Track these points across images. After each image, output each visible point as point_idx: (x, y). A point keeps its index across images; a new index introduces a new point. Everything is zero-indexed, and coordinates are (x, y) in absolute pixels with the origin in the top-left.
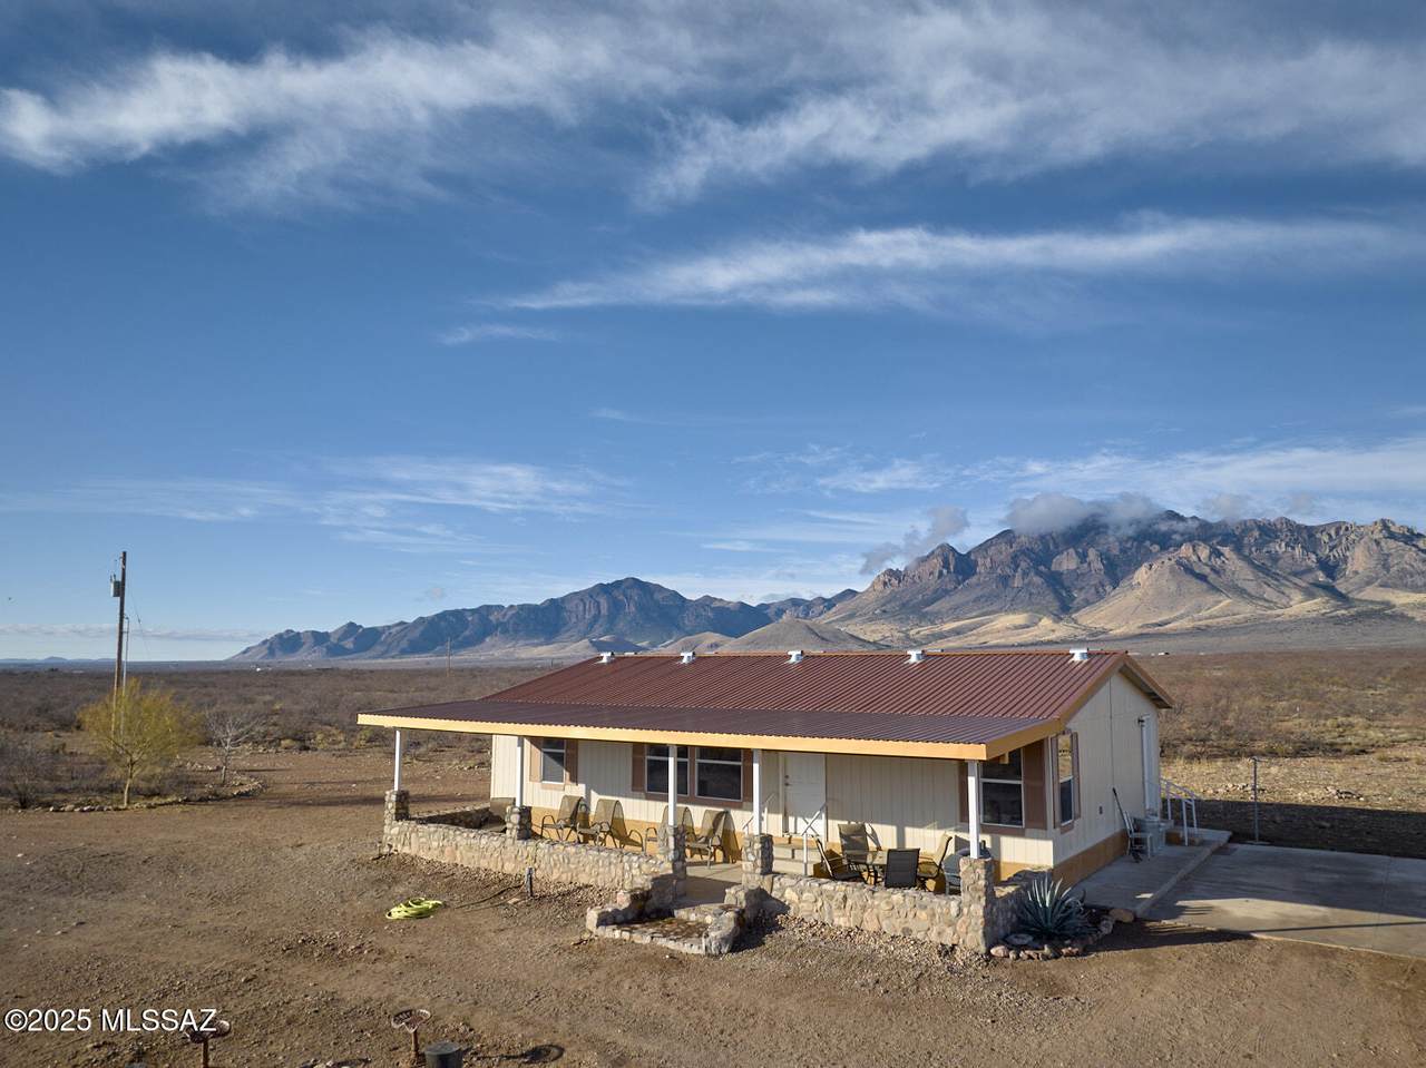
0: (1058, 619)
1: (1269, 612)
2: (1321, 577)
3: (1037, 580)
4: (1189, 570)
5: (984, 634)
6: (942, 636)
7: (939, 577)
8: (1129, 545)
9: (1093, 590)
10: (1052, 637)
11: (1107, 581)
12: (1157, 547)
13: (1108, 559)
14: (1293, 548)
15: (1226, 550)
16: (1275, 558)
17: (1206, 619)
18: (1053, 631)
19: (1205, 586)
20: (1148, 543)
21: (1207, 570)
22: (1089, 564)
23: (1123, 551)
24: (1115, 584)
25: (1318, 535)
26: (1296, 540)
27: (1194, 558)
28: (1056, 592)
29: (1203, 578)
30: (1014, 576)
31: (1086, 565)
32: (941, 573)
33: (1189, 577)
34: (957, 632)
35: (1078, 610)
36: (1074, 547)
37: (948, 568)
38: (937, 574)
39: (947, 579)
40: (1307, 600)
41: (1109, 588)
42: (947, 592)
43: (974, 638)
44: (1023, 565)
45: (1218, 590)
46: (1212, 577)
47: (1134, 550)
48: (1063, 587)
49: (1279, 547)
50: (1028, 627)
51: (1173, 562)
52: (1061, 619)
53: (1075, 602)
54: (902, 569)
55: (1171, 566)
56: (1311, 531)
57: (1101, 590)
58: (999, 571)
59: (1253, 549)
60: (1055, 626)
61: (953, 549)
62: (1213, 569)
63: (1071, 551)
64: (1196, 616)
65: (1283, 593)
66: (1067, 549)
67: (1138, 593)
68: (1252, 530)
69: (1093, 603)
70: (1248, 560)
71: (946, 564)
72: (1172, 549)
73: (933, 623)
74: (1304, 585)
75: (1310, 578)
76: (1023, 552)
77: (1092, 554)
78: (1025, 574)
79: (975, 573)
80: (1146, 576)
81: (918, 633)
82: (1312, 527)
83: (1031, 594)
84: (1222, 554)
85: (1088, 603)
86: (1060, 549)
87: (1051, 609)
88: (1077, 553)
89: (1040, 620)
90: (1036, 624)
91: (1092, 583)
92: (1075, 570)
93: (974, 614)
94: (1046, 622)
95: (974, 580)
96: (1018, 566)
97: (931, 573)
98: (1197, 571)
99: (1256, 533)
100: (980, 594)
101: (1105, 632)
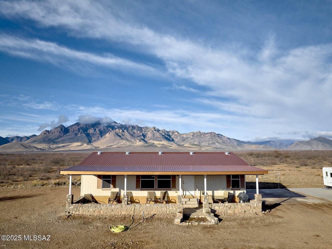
0: (88, 144)
1: (132, 144)
2: (143, 138)
3: (84, 135)
4: (117, 135)
5: (70, 147)
6: (59, 147)
7: (59, 133)
8: (105, 128)
9: (96, 138)
10: (86, 148)
11: (100, 136)
12: (111, 129)
13: (100, 131)
14: (138, 131)
15: (125, 131)
16: (134, 133)
17: (120, 145)
18: (87, 147)
19: (120, 138)
20: (109, 128)
21: (121, 135)
22: (96, 132)
23: (104, 129)
24: (102, 137)
25: (143, 129)
26: (139, 130)
27: (119, 132)
28: (88, 138)
29: (120, 136)
30: (78, 134)
31: (95, 132)
32: (60, 132)
33: (117, 136)
34: (63, 147)
35: (93, 142)
36: (93, 128)
37: (62, 131)
38: (59, 132)
39: (61, 133)
40: (140, 142)
41: (100, 138)
42: (61, 136)
43: (67, 148)
44: (81, 131)
45: (123, 139)
46: (122, 136)
47: (106, 129)
48: (90, 137)
49: (135, 131)
50: (81, 146)
51: (114, 132)
52: (89, 144)
53: (92, 140)
54: (50, 130)
55: (114, 133)
56: (141, 128)
57: (98, 138)
58: (75, 132)
59: (130, 131)
60: (87, 146)
61: (64, 126)
62: (122, 135)
63: (92, 128)
64: (118, 144)
65: (135, 140)
66: (91, 128)
67: (106, 139)
68: (130, 127)
69: (96, 141)
70: (129, 133)
71: (62, 130)
72: (114, 130)
73: (57, 144)
74: (139, 139)
75: (140, 137)
76: (81, 128)
77: (97, 129)
78: (81, 133)
79: (69, 132)
80: (108, 135)
81: (53, 146)
82: (142, 127)
83: (82, 138)
84: (124, 132)
85: (95, 141)
86: (90, 128)
87: (87, 142)
88: (94, 129)
89: (84, 144)
90: (83, 145)
91: (96, 136)
92: (93, 133)
93: (68, 142)
94: (85, 145)
95: (68, 134)
96: (79, 131)
97: (57, 132)
98: (119, 135)
99: (131, 128)
100: (70, 137)
101: (98, 147)
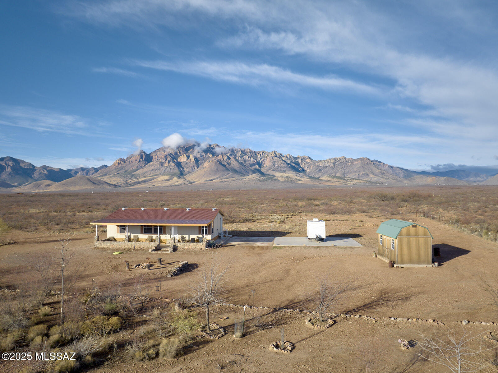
0: (179, 178)
1: (243, 177)
2: (257, 167)
3: (173, 164)
4: (220, 163)
5: (154, 182)
6: (139, 183)
7: (139, 162)
8: (203, 154)
9: (191, 169)
10: (177, 184)
11: (195, 166)
12: (211, 156)
13: (196, 158)
14: (250, 158)
15: (231, 157)
16: (245, 161)
17: (225, 179)
18: (178, 182)
19: (225, 168)
20: (209, 154)
21: (226, 163)
22: (190, 160)
23: (202, 156)
24: (198, 167)
25: (257, 154)
26: (251, 155)
27: (222, 160)
28: (179, 168)
29: (224, 166)
30: (165, 162)
33: (220, 166)
34: (145, 181)
35: (186, 175)
36: (185, 154)
37: (142, 159)
38: (138, 161)
39: (142, 163)
40: (253, 174)
41: (196, 168)
42: (141, 167)
43: (151, 183)
44: (169, 159)
45: (229, 170)
46: (227, 166)
47: (204, 156)
48: (182, 167)
49: (246, 158)
50: (169, 180)
51: (216, 160)
52: (180, 178)
53: (185, 172)
54: (125, 158)
55: (215, 162)
57: (193, 168)
58: (160, 161)
59: (239, 157)
60: (178, 180)
61: (144, 152)
62: (228, 163)
63: (185, 155)
64: (222, 178)
65: (247, 171)
66: (183, 154)
67: (205, 170)
68: (239, 151)
69: (191, 173)
70: (237, 160)
71: (142, 157)
72: (216, 156)
73: (136, 178)
74: (252, 169)
75: (254, 167)
76: (169, 155)
77: (191, 156)
78: (169, 162)
79: (152, 161)
80: (207, 165)
81: (131, 181)
82: (256, 152)
83: (171, 169)
84: (231, 159)
85: (189, 172)
86: (181, 154)
87: (177, 174)
88: (186, 156)
89: (173, 178)
90: (172, 179)
91: (190, 166)
92: (185, 162)
93: (151, 175)
94: (175, 179)
95: (151, 163)
96: (166, 159)
97: (136, 160)
98: (223, 164)
99: (241, 153)
100: (153, 168)
101: (194, 182)
